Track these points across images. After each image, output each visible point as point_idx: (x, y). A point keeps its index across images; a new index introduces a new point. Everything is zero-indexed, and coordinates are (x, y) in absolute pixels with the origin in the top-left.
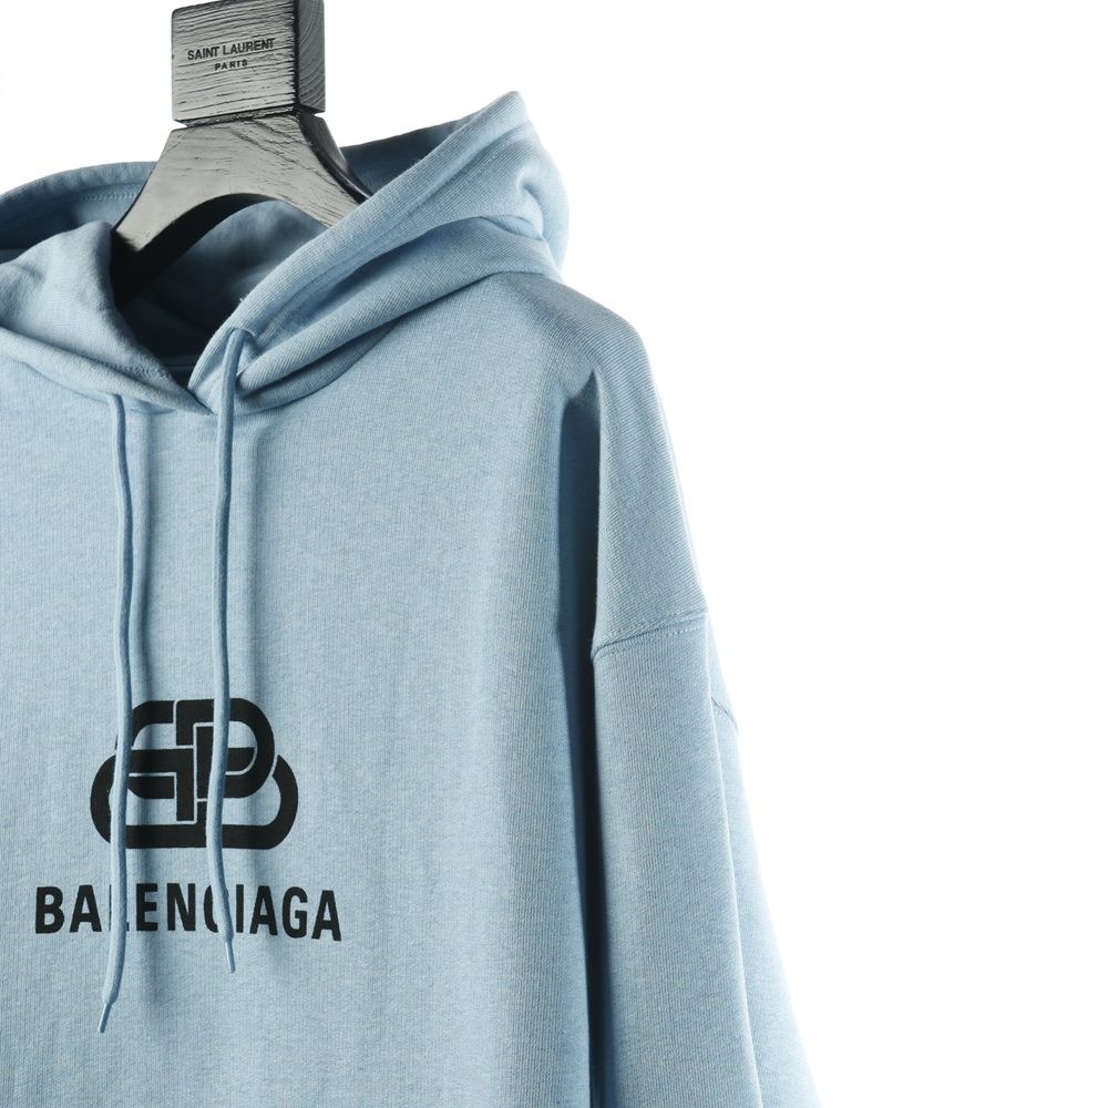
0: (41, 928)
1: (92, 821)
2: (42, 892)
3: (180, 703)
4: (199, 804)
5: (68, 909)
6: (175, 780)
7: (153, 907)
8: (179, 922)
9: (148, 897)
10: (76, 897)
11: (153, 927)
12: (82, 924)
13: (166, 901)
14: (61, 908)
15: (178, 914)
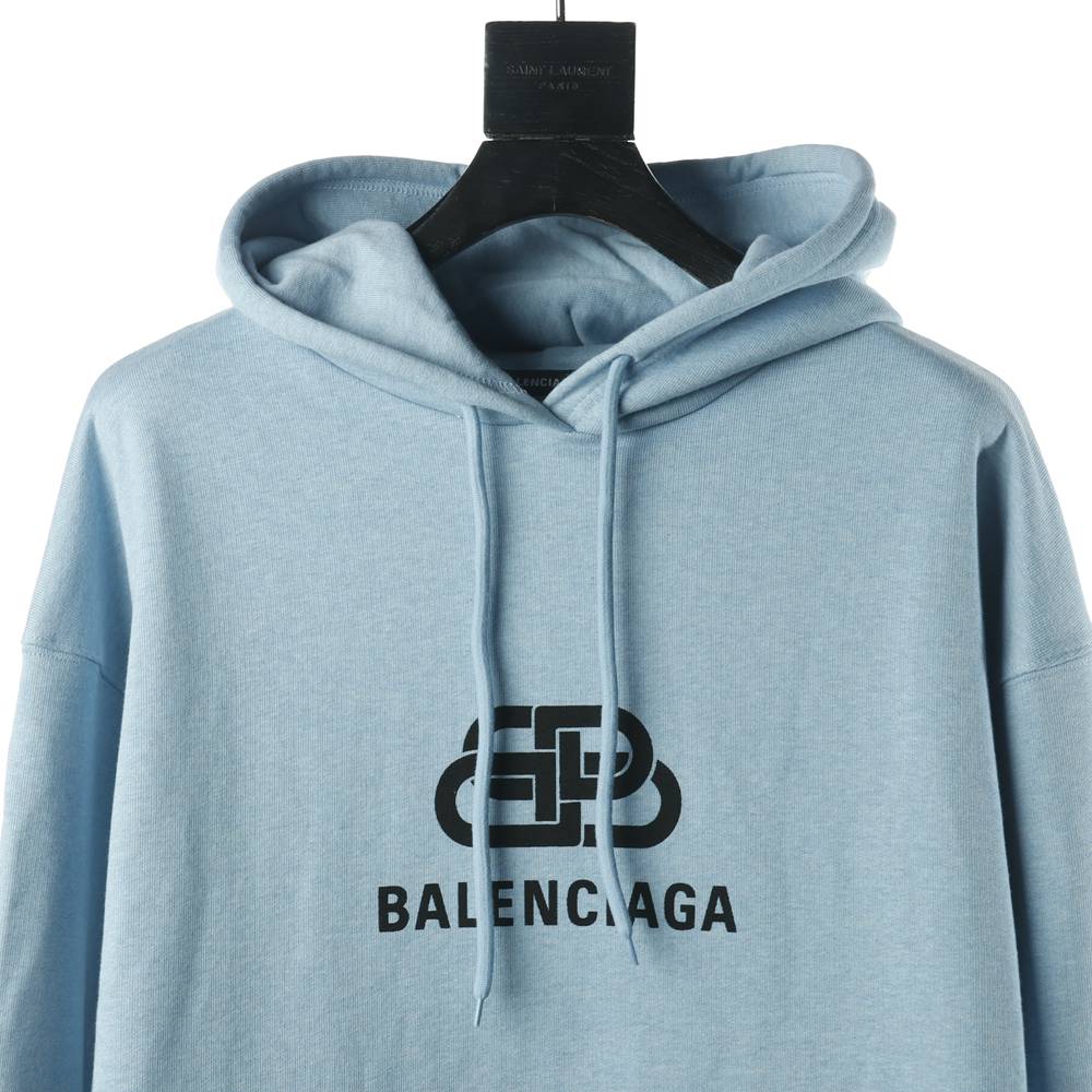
0: (385, 926)
1: (437, 822)
2: (384, 892)
3: (539, 709)
4: (561, 805)
5: (412, 907)
6: (534, 782)
7: (508, 903)
8: (537, 916)
9: (502, 894)
10: (421, 895)
11: (508, 922)
12: (428, 922)
13: (522, 898)
14: (405, 906)
15: (536, 909)
